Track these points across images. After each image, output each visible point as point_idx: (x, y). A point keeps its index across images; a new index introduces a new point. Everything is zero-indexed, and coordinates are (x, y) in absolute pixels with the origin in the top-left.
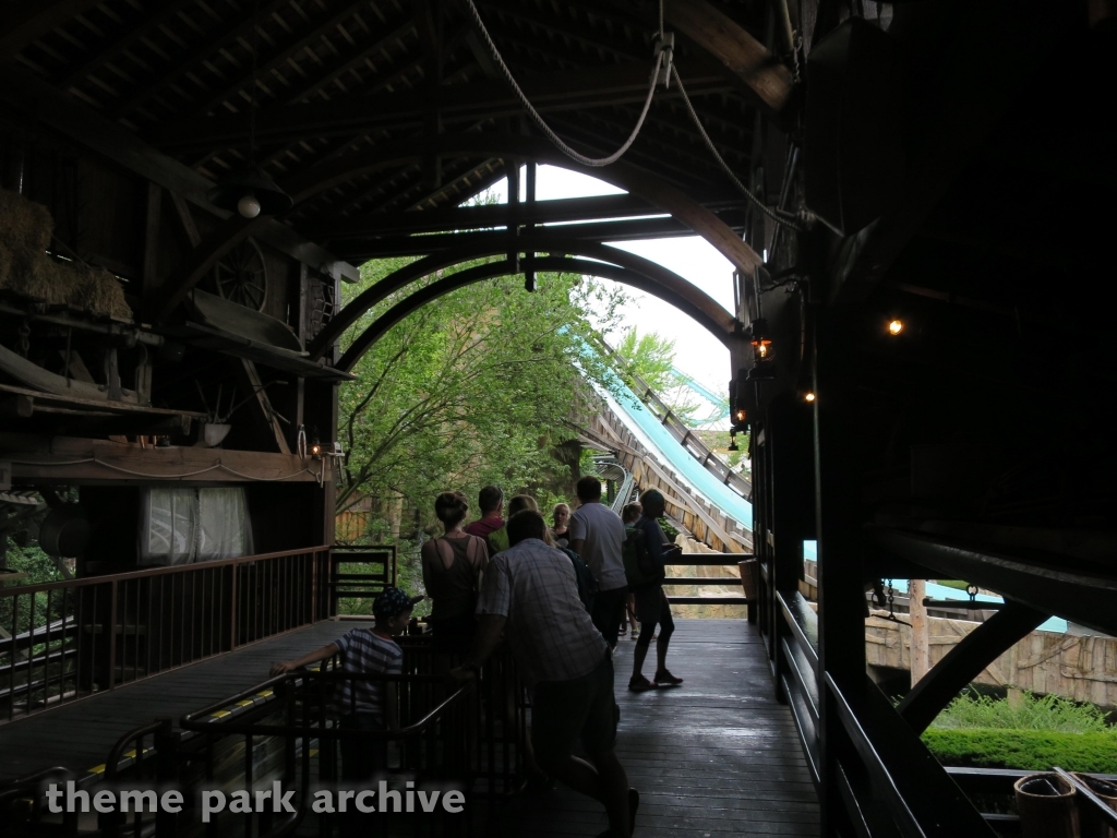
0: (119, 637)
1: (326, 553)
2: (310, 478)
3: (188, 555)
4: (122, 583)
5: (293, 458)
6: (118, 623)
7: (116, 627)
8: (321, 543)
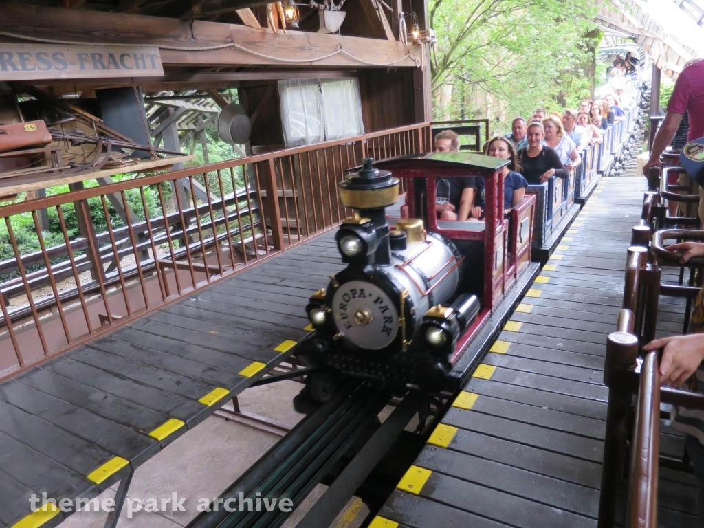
0: (281, 199)
1: (428, 128)
2: (411, 64)
3: (319, 137)
4: (277, 160)
5: (397, 44)
6: (279, 189)
7: (278, 193)
8: (422, 120)
